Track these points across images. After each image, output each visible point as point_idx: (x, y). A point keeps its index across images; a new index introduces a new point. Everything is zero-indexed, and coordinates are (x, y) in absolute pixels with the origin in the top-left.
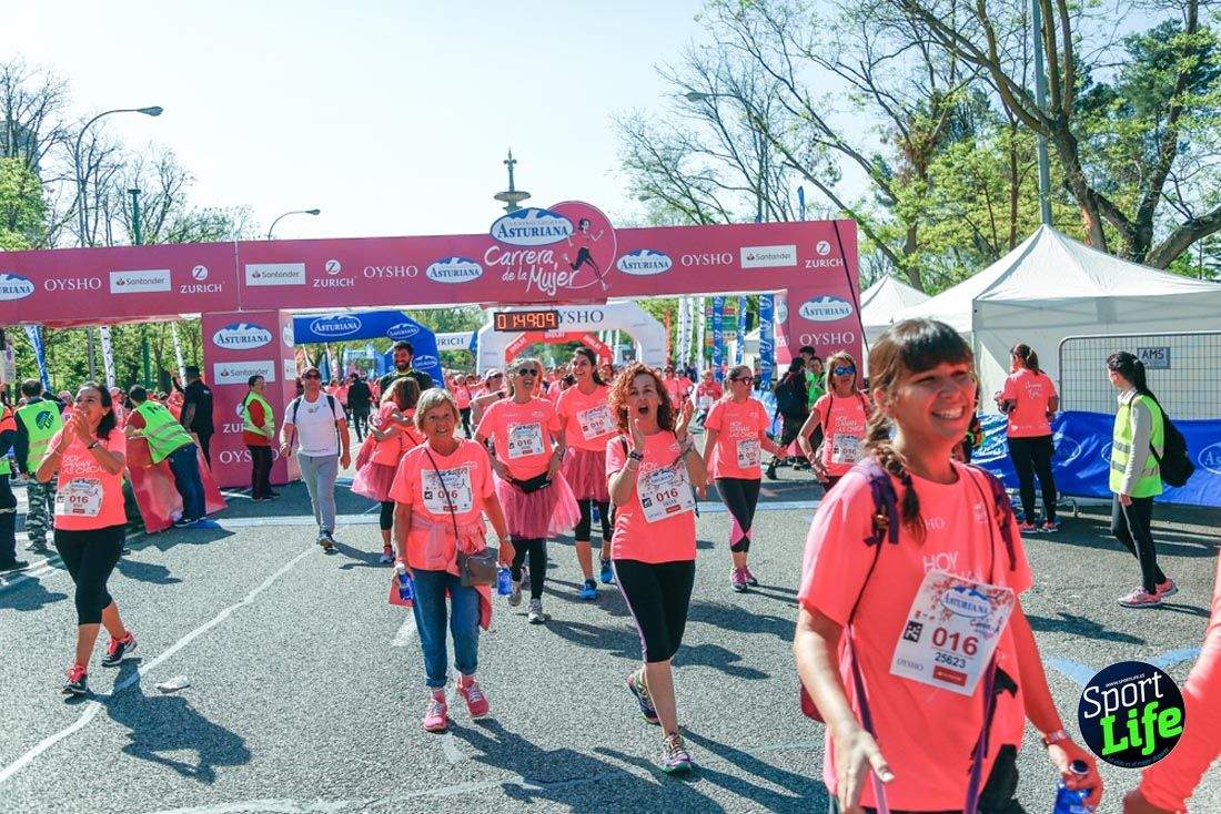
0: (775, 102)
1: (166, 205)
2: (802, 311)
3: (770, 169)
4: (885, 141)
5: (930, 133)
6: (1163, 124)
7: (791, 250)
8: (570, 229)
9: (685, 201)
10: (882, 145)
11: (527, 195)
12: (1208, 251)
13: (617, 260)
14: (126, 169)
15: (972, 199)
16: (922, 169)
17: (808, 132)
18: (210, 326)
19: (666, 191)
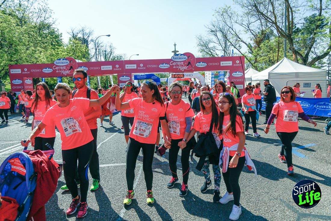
0: (229, 32)
1: (111, 54)
2: (233, 75)
3: (227, 46)
4: (251, 40)
5: (261, 38)
6: (311, 36)
7: (231, 62)
8: (187, 58)
9: (210, 53)
10: (251, 41)
11: (178, 51)
12: (320, 63)
13: (196, 64)
14: (104, 47)
15: (269, 52)
16: (259, 46)
17: (235, 38)
18: (119, 76)
19: (206, 51)
